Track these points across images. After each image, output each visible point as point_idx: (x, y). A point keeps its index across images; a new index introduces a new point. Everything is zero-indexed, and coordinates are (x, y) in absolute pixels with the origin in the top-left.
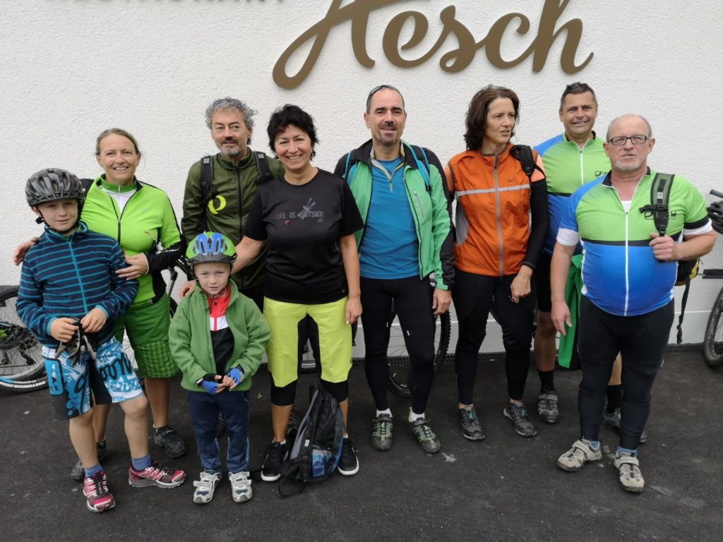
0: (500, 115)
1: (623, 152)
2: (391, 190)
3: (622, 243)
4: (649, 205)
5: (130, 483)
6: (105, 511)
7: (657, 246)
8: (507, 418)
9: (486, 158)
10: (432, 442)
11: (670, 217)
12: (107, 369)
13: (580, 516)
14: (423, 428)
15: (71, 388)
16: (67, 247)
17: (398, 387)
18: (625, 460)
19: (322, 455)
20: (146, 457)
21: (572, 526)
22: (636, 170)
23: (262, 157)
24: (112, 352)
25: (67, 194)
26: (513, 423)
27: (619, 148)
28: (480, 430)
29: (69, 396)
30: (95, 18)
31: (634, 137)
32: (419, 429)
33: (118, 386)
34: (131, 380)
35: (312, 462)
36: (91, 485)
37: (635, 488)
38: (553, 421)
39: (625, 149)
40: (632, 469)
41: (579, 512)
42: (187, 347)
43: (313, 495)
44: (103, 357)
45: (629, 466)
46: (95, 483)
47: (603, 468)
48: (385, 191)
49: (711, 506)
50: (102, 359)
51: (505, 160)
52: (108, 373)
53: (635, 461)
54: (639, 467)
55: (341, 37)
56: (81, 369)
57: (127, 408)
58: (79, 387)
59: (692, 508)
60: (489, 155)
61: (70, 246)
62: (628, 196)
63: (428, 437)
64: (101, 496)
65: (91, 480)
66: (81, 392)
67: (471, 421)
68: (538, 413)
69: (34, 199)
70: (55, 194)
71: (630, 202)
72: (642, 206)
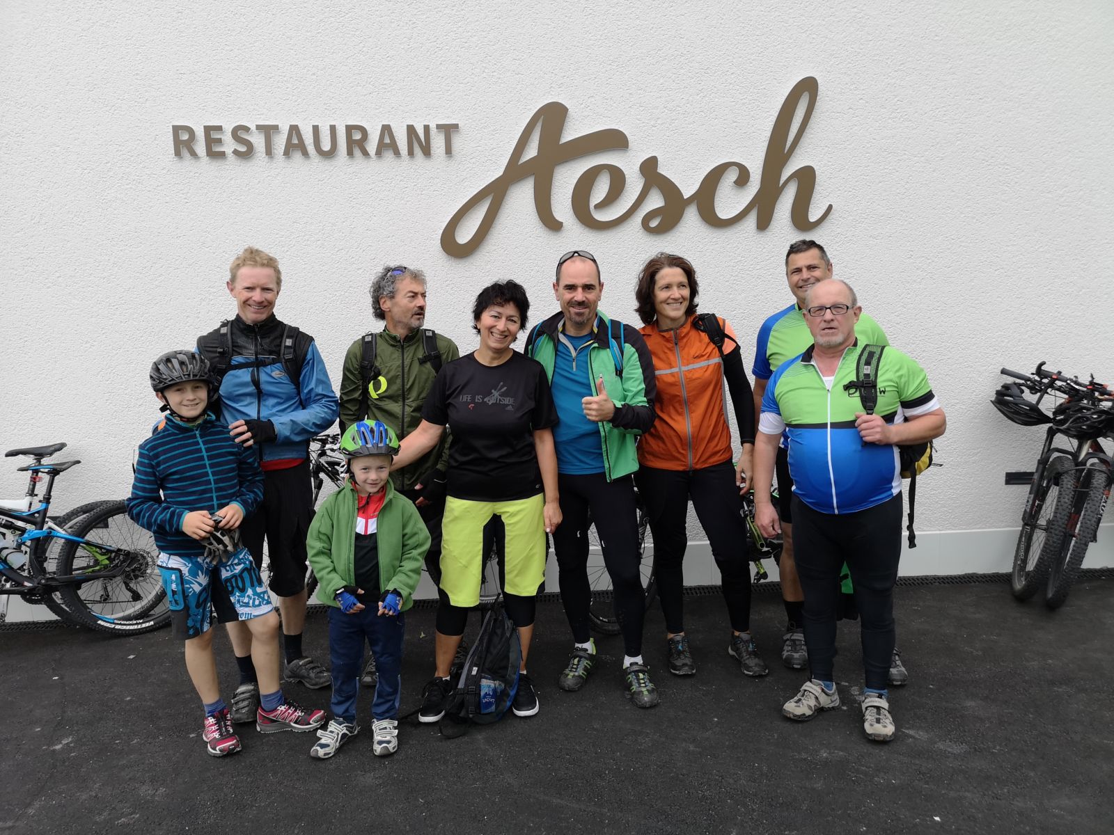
0: (668, 287)
1: (824, 325)
2: (574, 370)
3: (824, 426)
4: (853, 381)
5: (258, 729)
6: (229, 754)
7: (864, 426)
8: (733, 656)
9: (664, 334)
10: (646, 693)
11: (878, 394)
12: (233, 580)
13: (805, 759)
14: (637, 676)
15: (193, 603)
16: (194, 436)
17: (596, 620)
18: (871, 701)
19: (493, 685)
20: (278, 692)
21: (793, 769)
22: (841, 344)
23: (431, 334)
24: (239, 560)
25: (197, 375)
26: (738, 662)
27: (819, 319)
28: (689, 663)
29: (190, 612)
30: (232, 182)
31: (835, 307)
32: (632, 677)
33: (246, 600)
34: (261, 593)
35: (480, 694)
36: (212, 725)
37: (879, 735)
38: (799, 667)
39: (825, 321)
40: (879, 713)
41: (804, 756)
42: (327, 552)
43: (480, 737)
44: (228, 566)
45: (875, 710)
46: (218, 723)
47: (845, 711)
48: (568, 369)
49: (976, 750)
50: (228, 568)
51: (687, 334)
52: (234, 585)
53: (884, 703)
54: (889, 712)
55: (522, 197)
56: (203, 579)
57: (255, 627)
58: (201, 601)
59: (949, 752)
60: (667, 331)
61: (198, 435)
62: (831, 372)
63: (643, 688)
64: (224, 737)
65: (213, 720)
66: (202, 607)
67: (680, 653)
68: (781, 656)
69: (160, 382)
70: (184, 375)
71: (832, 378)
72: (846, 382)
